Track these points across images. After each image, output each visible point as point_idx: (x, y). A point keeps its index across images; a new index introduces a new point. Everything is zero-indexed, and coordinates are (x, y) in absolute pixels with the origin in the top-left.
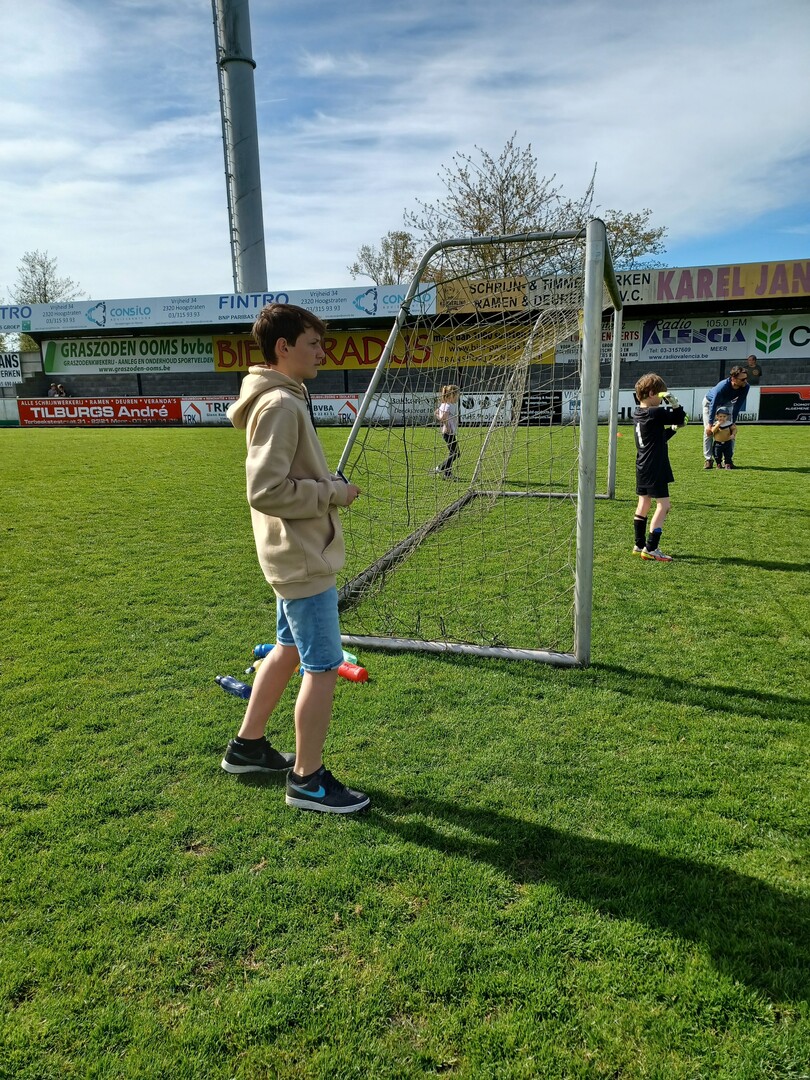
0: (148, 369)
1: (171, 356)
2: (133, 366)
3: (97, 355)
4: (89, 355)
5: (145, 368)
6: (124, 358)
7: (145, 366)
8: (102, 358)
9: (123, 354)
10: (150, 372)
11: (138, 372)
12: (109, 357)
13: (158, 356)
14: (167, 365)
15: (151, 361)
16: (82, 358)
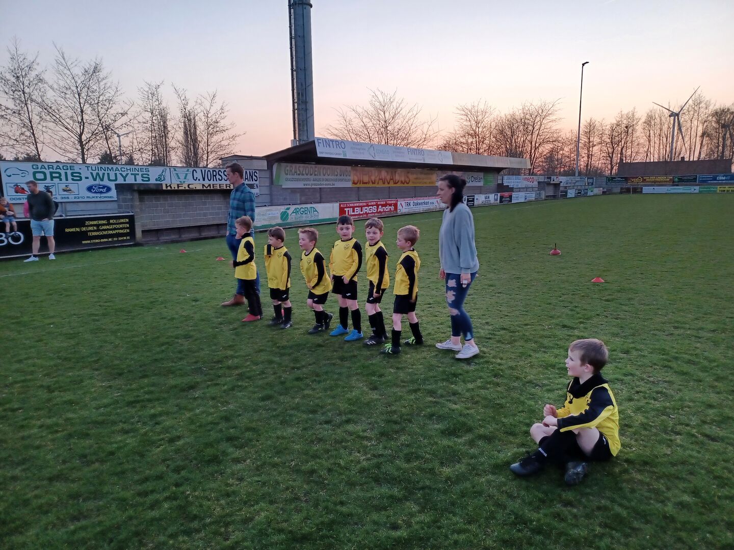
0: (325, 185)
1: (336, 177)
2: (319, 183)
3: (303, 175)
4: (299, 175)
5: (324, 185)
6: (316, 177)
7: (325, 183)
8: (305, 177)
9: (315, 175)
10: (326, 187)
11: (321, 187)
12: (309, 176)
13: (330, 177)
14: (333, 183)
15: (327, 180)
16: (296, 176)
